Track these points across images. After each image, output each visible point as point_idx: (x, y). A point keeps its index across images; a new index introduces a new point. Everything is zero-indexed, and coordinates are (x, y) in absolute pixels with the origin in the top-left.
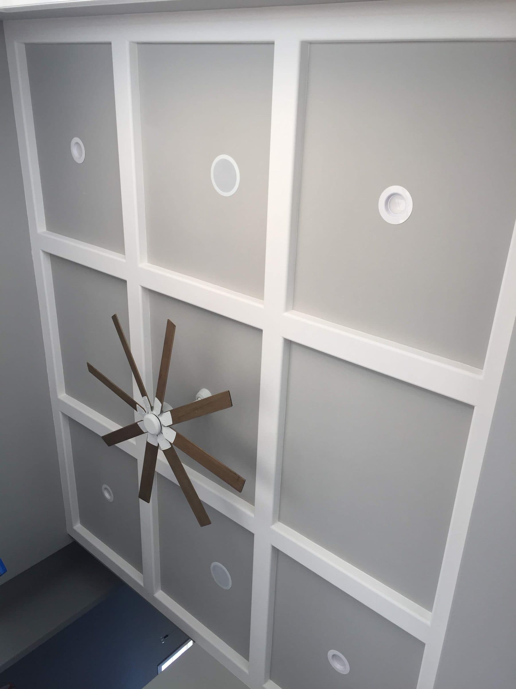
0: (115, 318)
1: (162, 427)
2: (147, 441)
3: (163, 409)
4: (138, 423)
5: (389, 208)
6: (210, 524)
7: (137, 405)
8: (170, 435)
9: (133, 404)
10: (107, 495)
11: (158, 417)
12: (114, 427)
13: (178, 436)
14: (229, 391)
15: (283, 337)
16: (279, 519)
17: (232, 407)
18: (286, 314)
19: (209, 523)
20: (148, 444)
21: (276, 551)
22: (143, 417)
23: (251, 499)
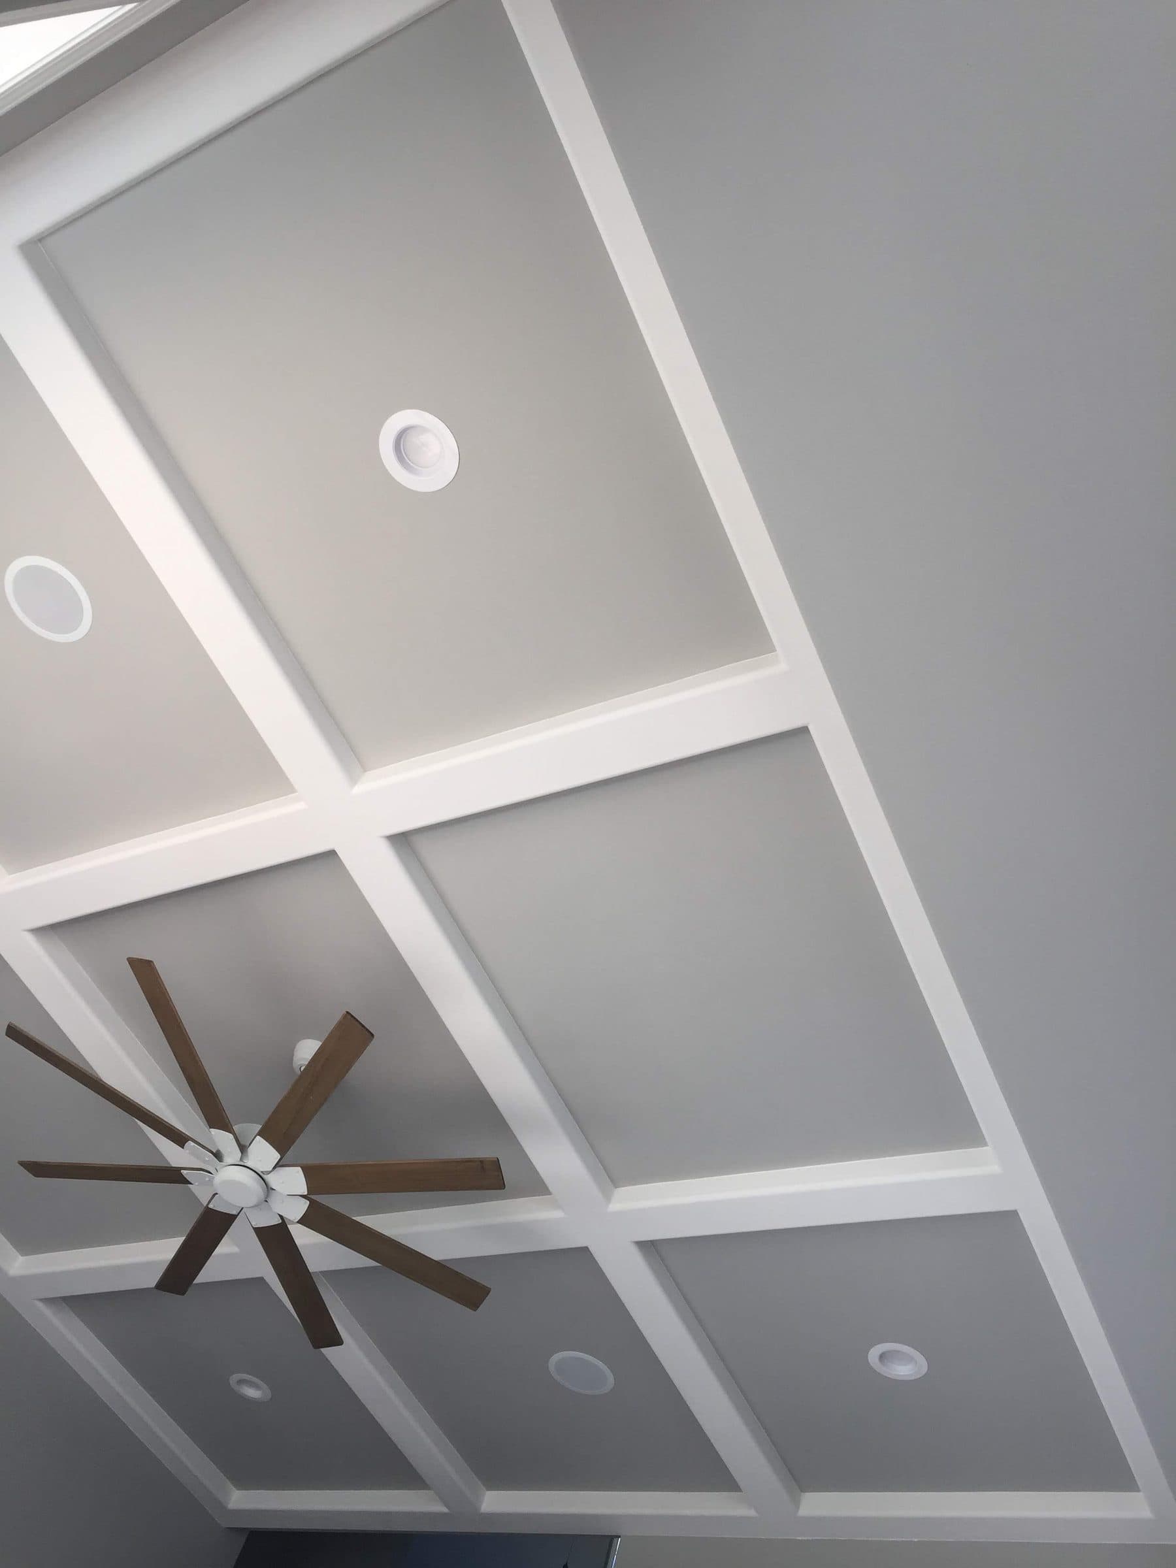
0: (14, 1033)
1: (264, 1176)
2: (253, 1228)
3: (242, 1143)
4: (211, 1206)
5: (412, 464)
6: (489, 1292)
7: (182, 1171)
8: (292, 1181)
9: (174, 1176)
10: (252, 1393)
11: (242, 1164)
12: (165, 1250)
13: (308, 1172)
14: (347, 1012)
15: (382, 837)
16: (616, 1182)
17: (375, 1037)
18: (358, 789)
19: (486, 1291)
20: (259, 1232)
21: (650, 1248)
22: (212, 1185)
23: (536, 1186)
